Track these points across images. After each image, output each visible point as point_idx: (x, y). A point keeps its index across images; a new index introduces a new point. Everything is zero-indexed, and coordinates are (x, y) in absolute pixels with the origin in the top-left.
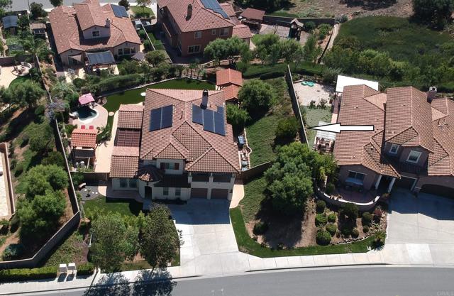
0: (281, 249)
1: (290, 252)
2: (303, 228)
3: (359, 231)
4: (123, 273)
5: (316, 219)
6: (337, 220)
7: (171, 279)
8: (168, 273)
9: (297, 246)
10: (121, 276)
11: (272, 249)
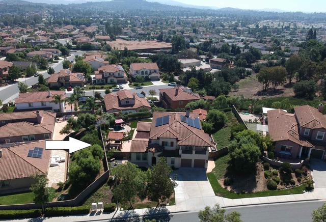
0: (244, 193)
1: (251, 195)
2: (257, 180)
3: (295, 181)
4: (135, 210)
5: (265, 174)
6: (279, 174)
7: (169, 213)
8: (167, 210)
9: (255, 191)
10: (133, 212)
11: (238, 194)
